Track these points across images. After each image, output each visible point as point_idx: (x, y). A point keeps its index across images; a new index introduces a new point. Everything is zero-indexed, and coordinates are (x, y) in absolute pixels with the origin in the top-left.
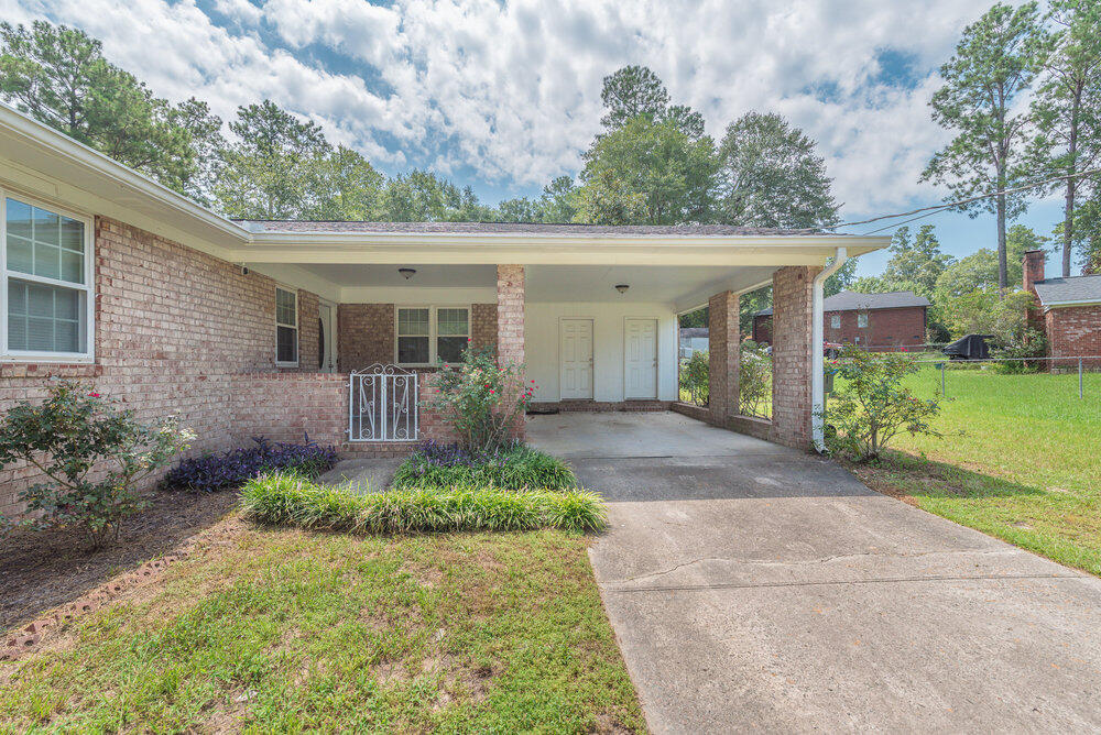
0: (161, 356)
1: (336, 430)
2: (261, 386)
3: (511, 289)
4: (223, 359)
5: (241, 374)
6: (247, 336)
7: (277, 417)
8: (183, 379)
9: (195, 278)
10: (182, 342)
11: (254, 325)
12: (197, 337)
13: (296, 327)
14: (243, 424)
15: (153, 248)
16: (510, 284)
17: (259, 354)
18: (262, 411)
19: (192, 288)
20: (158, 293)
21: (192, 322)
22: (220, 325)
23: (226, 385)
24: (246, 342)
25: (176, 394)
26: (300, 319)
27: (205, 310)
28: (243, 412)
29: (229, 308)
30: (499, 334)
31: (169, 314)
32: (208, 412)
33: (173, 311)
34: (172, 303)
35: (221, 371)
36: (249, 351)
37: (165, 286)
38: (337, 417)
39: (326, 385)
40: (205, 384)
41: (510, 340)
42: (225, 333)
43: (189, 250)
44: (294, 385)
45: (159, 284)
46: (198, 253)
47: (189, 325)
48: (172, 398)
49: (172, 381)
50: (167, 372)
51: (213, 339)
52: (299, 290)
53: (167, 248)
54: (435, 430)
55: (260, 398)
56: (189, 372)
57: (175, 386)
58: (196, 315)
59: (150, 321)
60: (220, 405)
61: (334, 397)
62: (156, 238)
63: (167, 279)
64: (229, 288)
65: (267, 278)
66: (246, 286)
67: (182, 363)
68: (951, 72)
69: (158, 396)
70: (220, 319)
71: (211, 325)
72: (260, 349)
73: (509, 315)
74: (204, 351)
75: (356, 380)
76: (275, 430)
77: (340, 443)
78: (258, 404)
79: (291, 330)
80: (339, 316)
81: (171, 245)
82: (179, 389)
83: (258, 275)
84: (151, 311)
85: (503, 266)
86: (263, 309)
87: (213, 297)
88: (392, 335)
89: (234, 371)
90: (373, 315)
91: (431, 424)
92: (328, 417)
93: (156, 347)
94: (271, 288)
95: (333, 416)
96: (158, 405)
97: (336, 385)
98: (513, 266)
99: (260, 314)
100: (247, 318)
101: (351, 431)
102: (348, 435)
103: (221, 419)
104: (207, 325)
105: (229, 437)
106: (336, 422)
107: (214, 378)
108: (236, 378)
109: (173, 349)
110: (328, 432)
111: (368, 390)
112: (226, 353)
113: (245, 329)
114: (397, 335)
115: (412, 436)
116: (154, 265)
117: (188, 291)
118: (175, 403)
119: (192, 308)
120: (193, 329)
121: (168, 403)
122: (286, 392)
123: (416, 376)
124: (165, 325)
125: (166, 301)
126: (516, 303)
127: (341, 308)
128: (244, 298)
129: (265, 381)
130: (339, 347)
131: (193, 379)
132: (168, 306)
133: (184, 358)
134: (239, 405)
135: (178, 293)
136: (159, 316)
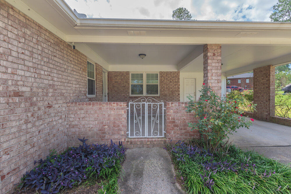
0: (17, 94)
1: (123, 133)
2: (83, 109)
3: (215, 58)
4: (62, 94)
5: (72, 103)
6: (74, 82)
7: (91, 126)
8: (36, 109)
9: (45, 46)
10: (35, 84)
11: (78, 77)
12: (46, 82)
13: (95, 79)
14: (73, 130)
15: (8, 14)
16: (214, 55)
17: (80, 91)
18: (83, 123)
19: (42, 51)
20: (15, 49)
21: (42, 72)
22: (60, 76)
23: (64, 109)
24: (74, 86)
25: (31, 119)
26: (96, 76)
27: (51, 66)
28: (73, 123)
29: (65, 67)
30: (209, 81)
31: (25, 66)
32: (53, 127)
33: (27, 63)
34: (26, 58)
35: (61, 102)
36: (75, 90)
37: (20, 45)
38: (123, 126)
39: (117, 109)
40: (51, 110)
41: (214, 85)
42: (63, 80)
43: (40, 27)
44: (100, 108)
45: (15, 43)
46: (46, 30)
47: (41, 74)
48: (27, 122)
49: (26, 111)
50: (23, 105)
51: (56, 83)
52: (96, 63)
53: (22, 18)
54: (175, 133)
55: (82, 116)
56: (40, 104)
57: (29, 115)
58: (46, 68)
59: (7, 68)
60: (60, 121)
61: (121, 115)
62: (12, 8)
63: (23, 40)
64: (65, 56)
65: (83, 55)
66: (74, 57)
67: (35, 99)
68: (276, 8)
69: (14, 124)
70: (60, 72)
71: (55, 75)
72: (81, 89)
73: (213, 71)
74: (51, 90)
75: (132, 105)
76: (90, 133)
77: (125, 139)
78: (81, 119)
79: (93, 80)
80: (108, 76)
81: (26, 19)
82: (32, 115)
83: (79, 52)
84: (7, 61)
85: (211, 45)
86: (82, 70)
87: (56, 59)
88: (129, 84)
89: (68, 101)
90: (121, 76)
91: (173, 129)
92: (118, 126)
93: (12, 88)
94: (85, 60)
95: (121, 126)
96: (13, 130)
97: (122, 109)
98: (216, 45)
99: (81, 72)
100: (75, 73)
101: (129, 132)
102: (128, 134)
103: (61, 129)
104: (52, 75)
105: (66, 137)
106: (123, 128)
107: (57, 106)
108: (69, 105)
109: (28, 89)
110: (119, 134)
111: (138, 111)
112: (64, 91)
113: (74, 79)
114: (131, 84)
115: (161, 134)
116: (10, 28)
117: (39, 52)
118: (29, 125)
119: (43, 63)
120: (42, 77)
121: (24, 127)
122: (96, 112)
123: (163, 103)
124: (22, 73)
125: (22, 56)
126: (217, 65)
127: (109, 73)
128: (73, 63)
129: (85, 107)
130: (108, 88)
131: (43, 108)
132: (23, 60)
133: (36, 95)
134: (71, 120)
135: (32, 52)
136: (15, 66)
